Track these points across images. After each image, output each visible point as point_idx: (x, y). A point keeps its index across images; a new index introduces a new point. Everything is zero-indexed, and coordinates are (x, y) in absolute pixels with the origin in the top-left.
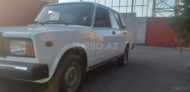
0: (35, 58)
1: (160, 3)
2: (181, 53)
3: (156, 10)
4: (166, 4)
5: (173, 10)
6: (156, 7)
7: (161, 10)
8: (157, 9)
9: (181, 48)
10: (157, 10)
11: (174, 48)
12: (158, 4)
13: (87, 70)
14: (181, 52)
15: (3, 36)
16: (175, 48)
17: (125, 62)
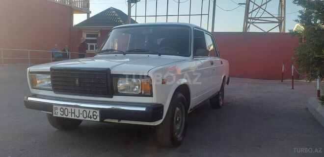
0: (152, 97)
1: (255, 9)
2: (293, 89)
3: (249, 20)
4: (265, 10)
5: (277, 21)
6: (250, 16)
7: (258, 20)
8: (251, 18)
9: (293, 81)
10: (252, 20)
11: (280, 81)
12: (253, 11)
13: (189, 112)
14: (293, 87)
15: (112, 73)
16: (282, 81)
17: (221, 103)
